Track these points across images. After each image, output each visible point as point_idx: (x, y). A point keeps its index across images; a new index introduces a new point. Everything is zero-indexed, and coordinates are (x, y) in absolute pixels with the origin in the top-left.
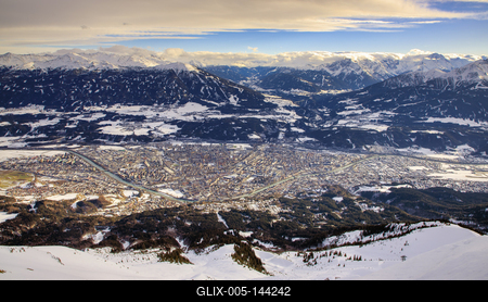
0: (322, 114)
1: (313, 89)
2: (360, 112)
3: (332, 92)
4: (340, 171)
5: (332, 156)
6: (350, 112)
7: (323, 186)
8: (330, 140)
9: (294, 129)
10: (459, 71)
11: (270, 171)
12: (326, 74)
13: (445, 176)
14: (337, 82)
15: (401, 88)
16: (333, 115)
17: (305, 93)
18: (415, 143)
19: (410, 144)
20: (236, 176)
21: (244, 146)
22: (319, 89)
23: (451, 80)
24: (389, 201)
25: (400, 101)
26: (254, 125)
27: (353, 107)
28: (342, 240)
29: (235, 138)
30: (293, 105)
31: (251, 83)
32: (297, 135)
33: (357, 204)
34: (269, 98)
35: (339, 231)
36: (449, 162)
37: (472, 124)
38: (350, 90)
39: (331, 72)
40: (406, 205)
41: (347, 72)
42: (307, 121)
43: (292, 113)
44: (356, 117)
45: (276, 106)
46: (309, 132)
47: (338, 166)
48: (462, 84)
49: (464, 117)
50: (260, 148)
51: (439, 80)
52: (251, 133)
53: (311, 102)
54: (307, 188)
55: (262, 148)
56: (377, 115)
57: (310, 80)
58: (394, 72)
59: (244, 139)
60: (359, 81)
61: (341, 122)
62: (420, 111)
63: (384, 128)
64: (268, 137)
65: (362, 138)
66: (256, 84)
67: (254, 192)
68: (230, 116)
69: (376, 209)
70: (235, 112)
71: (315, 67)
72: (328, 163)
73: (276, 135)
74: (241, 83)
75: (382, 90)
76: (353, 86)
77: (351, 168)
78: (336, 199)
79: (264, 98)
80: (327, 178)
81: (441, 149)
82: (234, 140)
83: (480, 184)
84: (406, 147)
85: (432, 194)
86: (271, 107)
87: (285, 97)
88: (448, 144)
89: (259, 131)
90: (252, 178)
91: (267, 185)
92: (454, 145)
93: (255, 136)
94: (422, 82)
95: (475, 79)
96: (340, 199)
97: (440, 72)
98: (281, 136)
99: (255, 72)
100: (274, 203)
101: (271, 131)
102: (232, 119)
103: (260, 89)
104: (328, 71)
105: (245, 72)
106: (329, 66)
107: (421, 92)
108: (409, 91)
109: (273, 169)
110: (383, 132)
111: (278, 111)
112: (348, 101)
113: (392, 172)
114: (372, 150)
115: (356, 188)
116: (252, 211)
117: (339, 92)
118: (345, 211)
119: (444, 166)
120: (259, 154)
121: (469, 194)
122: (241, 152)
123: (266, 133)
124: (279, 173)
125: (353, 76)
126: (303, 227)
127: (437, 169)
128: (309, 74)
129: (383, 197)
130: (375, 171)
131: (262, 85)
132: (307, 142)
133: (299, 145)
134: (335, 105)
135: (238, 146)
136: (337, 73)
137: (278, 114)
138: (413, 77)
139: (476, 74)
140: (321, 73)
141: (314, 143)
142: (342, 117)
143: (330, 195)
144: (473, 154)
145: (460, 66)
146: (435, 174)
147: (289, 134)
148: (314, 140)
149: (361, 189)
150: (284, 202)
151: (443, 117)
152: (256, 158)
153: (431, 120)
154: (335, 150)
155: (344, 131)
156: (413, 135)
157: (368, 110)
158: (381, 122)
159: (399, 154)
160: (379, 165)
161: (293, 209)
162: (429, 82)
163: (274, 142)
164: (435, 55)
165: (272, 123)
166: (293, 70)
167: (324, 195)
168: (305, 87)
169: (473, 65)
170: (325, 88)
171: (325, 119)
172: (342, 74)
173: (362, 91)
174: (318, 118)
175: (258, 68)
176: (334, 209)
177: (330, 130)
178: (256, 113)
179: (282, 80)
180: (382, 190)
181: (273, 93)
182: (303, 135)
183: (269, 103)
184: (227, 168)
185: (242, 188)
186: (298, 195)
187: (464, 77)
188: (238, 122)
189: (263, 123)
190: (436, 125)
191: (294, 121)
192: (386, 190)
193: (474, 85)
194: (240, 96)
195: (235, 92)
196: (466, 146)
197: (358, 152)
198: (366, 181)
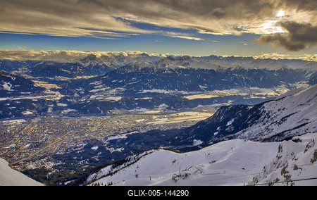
0: (79, 93)
1: (71, 76)
2: (104, 89)
3: (85, 77)
4: (95, 129)
5: (88, 120)
6: (98, 90)
7: (84, 142)
8: (85, 109)
9: (60, 104)
10: (156, 63)
11: (43, 137)
12: (80, 65)
13: (155, 123)
14: (88, 71)
15: (127, 73)
16: (87, 93)
17: (66, 79)
18: (138, 106)
19: (135, 107)
20: (14, 145)
21: (19, 121)
22: (76, 75)
23: (153, 68)
24: (126, 143)
25: (127, 81)
26: (27, 104)
27: (99, 86)
28: (100, 175)
29: (11, 116)
30: (58, 88)
31: (23, 73)
32: (62, 108)
33: (108, 149)
34: (39, 83)
35: (97, 170)
36: (156, 114)
37: (166, 92)
38: (96, 76)
39: (83, 64)
40: (136, 144)
41: (94, 64)
42: (69, 98)
43: (57, 93)
44: (102, 93)
45: (44, 89)
46: (70, 106)
47: (93, 126)
48: (159, 70)
49: (161, 89)
50: (33, 121)
51: (147, 68)
52: (25, 110)
53: (70, 85)
54: (73, 144)
55: (35, 121)
56: (114, 90)
57: (69, 69)
58: (122, 64)
59: (19, 116)
60: (102, 70)
61: (92, 97)
62: (138, 87)
63: (120, 98)
64: (40, 112)
65: (107, 106)
66: (26, 73)
67: (31, 155)
68: (5, 99)
69: (119, 150)
70: (9, 96)
71: (72, 61)
72: (86, 125)
73: (46, 110)
74: (13, 73)
75: (116, 75)
76: (98, 73)
77: (102, 126)
78: (93, 148)
79: (34, 83)
80: (86, 135)
81: (152, 108)
82: (10, 117)
83: (172, 124)
84: (133, 109)
85: (149, 135)
86: (41, 90)
87: (50, 82)
88: (155, 104)
89: (32, 108)
90: (28, 145)
91: (42, 148)
92: (158, 104)
93: (28, 113)
94: (138, 70)
95: (164, 68)
96: (95, 148)
97: (147, 64)
98: (50, 110)
99: (25, 65)
100: (48, 160)
101: (42, 108)
102: (7, 101)
103: (31, 77)
104: (81, 63)
105: (16, 65)
106: (81, 60)
107: (139, 75)
108: (132, 75)
109: (46, 135)
110: (119, 101)
111: (46, 92)
112: (96, 83)
113: (127, 125)
114: (114, 113)
115: (106, 138)
116: (31, 170)
117: (89, 77)
118: (100, 155)
119: (155, 117)
120: (33, 125)
121: (168, 131)
122: (17, 126)
123: (37, 109)
124: (50, 138)
125: (97, 67)
126: (73, 172)
127: (151, 119)
128: (68, 66)
129: (123, 141)
130: (116, 126)
131: (31, 74)
132: (70, 112)
133: (64, 115)
134: (87, 86)
135: (14, 121)
136: (87, 64)
137: (46, 95)
138: (133, 67)
139: (165, 65)
140: (76, 64)
141: (75, 113)
142: (93, 94)
143: (89, 146)
144: (167, 108)
145: (157, 60)
146: (150, 123)
147: (56, 109)
148: (74, 110)
149: (109, 139)
150: (56, 158)
151: (151, 89)
152: (30, 128)
153: (145, 91)
154: (90, 115)
155: (95, 103)
156: (136, 101)
157: (109, 88)
158: (117, 95)
159: (129, 113)
160: (118, 121)
161: (64, 161)
162: (142, 70)
163: (44, 115)
164: (144, 54)
165: (42, 101)
166: (55, 63)
167: (85, 147)
168: (66, 74)
169: (163, 60)
170: (80, 75)
171: (81, 96)
172: (90, 66)
173: (104, 76)
174: (76, 95)
175: (28, 61)
176: (93, 155)
177: (85, 103)
178: (28, 95)
179: (48, 70)
180: (122, 137)
181: (41, 80)
182: (67, 108)
183: (38, 87)
184: (5, 141)
185: (20, 154)
186: (67, 151)
187: (159, 66)
188: (12, 103)
189: (35, 102)
190: (148, 94)
191: (59, 98)
192: (124, 136)
193: (164, 71)
194: (13, 83)
195: (8, 80)
196: (164, 105)
197: (105, 115)
198: (112, 133)
